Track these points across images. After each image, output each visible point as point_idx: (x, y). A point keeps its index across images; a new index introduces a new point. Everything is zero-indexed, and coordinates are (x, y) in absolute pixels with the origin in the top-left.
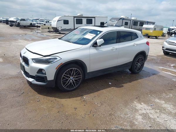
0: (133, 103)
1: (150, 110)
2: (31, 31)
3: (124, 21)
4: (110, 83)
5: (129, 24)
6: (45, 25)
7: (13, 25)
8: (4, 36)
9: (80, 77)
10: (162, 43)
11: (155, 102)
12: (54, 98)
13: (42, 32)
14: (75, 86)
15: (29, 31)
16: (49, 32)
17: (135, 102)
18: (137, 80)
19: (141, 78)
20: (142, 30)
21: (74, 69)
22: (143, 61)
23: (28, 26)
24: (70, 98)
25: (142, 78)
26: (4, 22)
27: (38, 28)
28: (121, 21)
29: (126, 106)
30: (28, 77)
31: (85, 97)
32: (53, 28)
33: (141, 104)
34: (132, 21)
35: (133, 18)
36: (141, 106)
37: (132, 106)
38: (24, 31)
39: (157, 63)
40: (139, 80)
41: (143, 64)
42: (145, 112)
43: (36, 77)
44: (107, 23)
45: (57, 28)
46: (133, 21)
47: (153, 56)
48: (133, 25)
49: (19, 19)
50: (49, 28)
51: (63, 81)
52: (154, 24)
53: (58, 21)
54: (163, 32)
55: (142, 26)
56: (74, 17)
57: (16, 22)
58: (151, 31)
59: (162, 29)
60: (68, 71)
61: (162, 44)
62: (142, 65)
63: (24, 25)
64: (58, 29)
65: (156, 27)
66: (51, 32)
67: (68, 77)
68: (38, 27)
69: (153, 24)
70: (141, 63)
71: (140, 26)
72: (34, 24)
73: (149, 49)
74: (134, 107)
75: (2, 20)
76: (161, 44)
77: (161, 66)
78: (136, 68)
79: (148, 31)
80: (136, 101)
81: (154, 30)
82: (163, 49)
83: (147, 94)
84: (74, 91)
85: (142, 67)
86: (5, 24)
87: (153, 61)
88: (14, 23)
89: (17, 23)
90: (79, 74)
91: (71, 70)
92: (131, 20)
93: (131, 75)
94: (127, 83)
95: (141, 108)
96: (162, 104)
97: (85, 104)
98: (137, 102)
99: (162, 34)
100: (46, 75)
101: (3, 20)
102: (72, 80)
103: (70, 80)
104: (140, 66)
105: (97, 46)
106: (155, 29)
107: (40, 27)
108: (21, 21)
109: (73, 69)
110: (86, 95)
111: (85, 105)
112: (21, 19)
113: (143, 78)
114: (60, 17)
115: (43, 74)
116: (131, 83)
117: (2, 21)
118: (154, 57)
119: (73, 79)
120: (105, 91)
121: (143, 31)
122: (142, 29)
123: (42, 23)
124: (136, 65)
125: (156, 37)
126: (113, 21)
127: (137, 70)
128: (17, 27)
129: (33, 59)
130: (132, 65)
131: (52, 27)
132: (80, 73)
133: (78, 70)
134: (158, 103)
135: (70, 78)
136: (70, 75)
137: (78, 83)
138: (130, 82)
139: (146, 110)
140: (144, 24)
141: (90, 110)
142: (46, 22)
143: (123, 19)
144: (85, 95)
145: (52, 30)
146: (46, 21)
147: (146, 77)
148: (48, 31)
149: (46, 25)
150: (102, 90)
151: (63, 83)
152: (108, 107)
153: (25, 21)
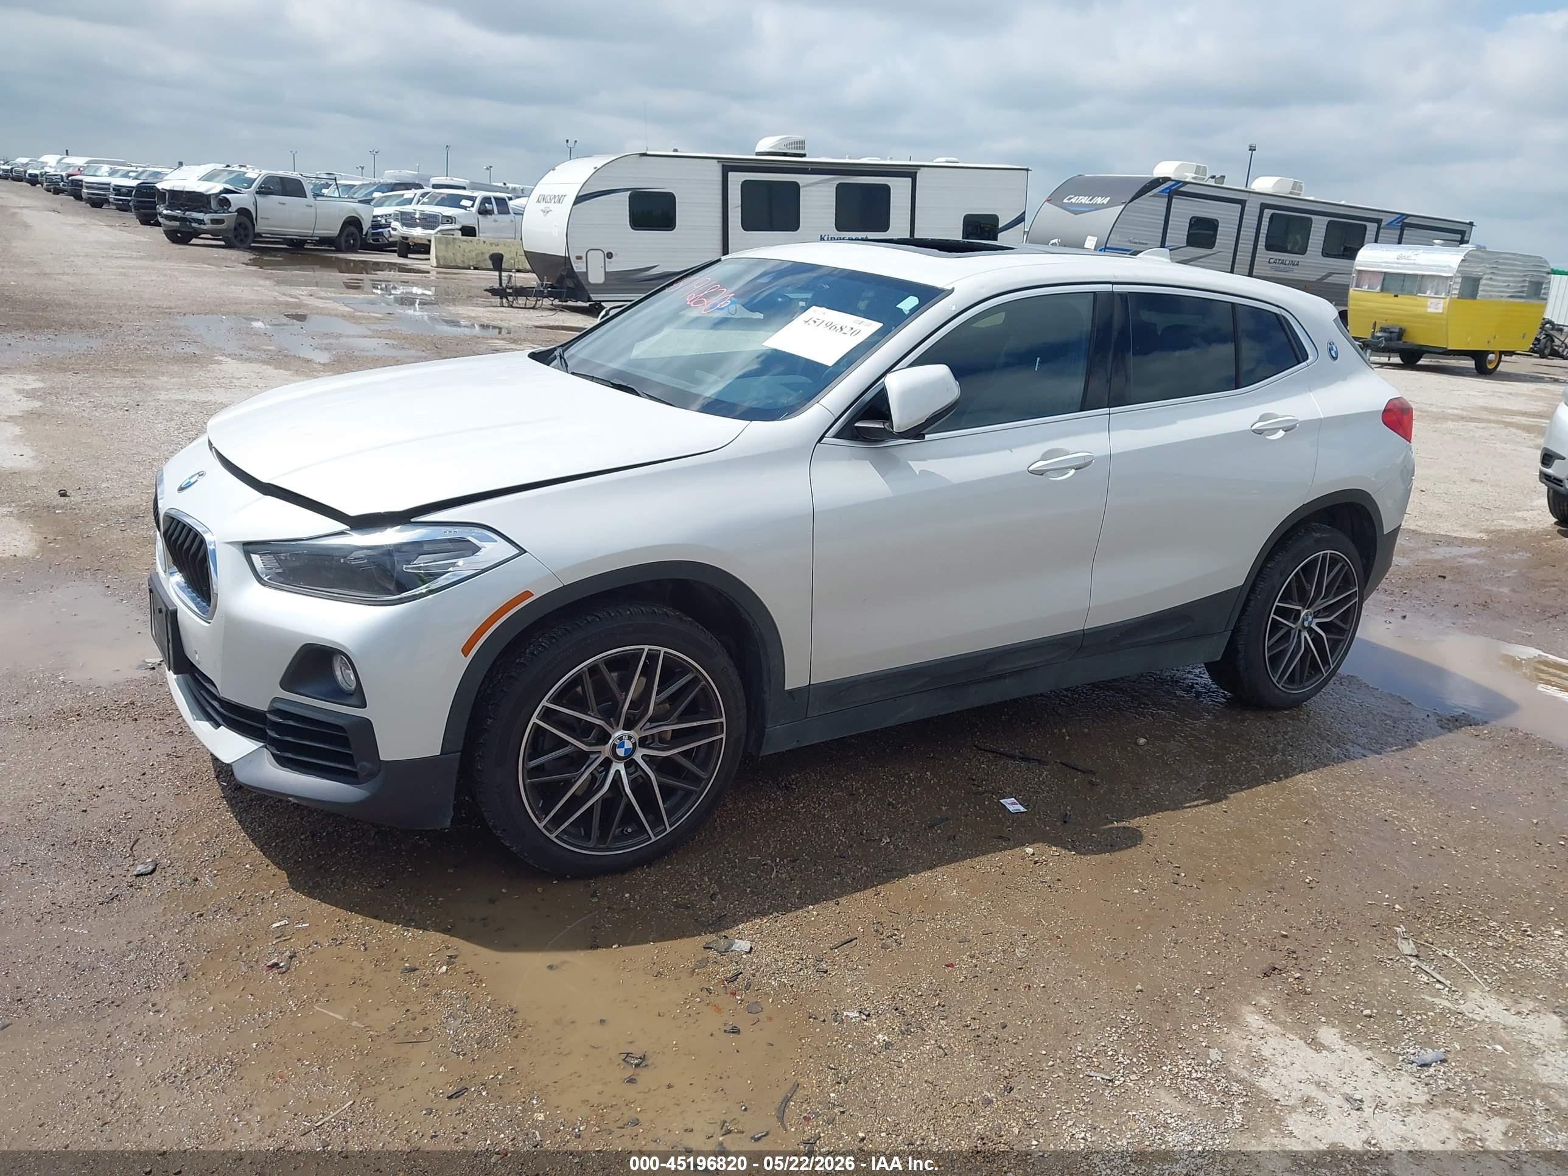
0: (1232, 1020)
1: (1409, 1108)
2: (349, 286)
3: (1184, 211)
4: (1013, 805)
5: (1225, 237)
6: (468, 231)
7: (196, 234)
8: (96, 325)
9: (712, 730)
10: (1540, 415)
11: (1461, 1024)
12: (436, 938)
13: (445, 297)
14: (656, 821)
15: (329, 285)
16: (499, 292)
17: (1254, 1020)
18: (1285, 771)
19: (1321, 762)
20: (1351, 291)
21: (652, 657)
22: (1347, 583)
23: (324, 241)
24: (594, 947)
25: (1338, 760)
26: (123, 208)
27: (410, 262)
28: (1153, 204)
29: (1156, 1058)
30: (209, 718)
31: (742, 945)
32: (539, 261)
33: (1316, 1045)
34: (1252, 209)
35: (1264, 184)
36: (1320, 1064)
37: (1215, 1054)
38: (279, 282)
39: (1485, 605)
40: (1308, 782)
41: (1344, 617)
42: (1354, 1142)
43: (275, 726)
44: (1021, 219)
45: (566, 260)
46: (1263, 206)
47: (1451, 541)
48: (1269, 247)
49: (251, 182)
50: (497, 262)
51: (531, 773)
52: (1462, 241)
53: (579, 200)
54: (1548, 316)
55: (1351, 254)
56: (729, 167)
57: (225, 203)
58: (1435, 305)
59: (1537, 290)
60: (593, 670)
61: (1541, 431)
62: (1342, 631)
63: (294, 230)
64: (578, 267)
65: (1476, 270)
66: (521, 301)
67: (582, 730)
68: (407, 247)
69: (1448, 243)
70: (1330, 610)
71: (1326, 253)
72: (376, 225)
73: (1407, 473)
74: (1238, 1067)
75: (105, 187)
76: (1528, 429)
77: (1528, 641)
78: (1275, 660)
79: (1402, 299)
80: (1259, 1009)
81: (1461, 296)
82: (1546, 478)
83: (1383, 930)
84: (639, 874)
85: (1334, 645)
86: (131, 218)
87: (1444, 585)
88: (206, 217)
89: (229, 217)
90: (701, 706)
91: (624, 665)
92: (1243, 203)
93: (1224, 725)
94: (1177, 806)
95: (1312, 1091)
96: (1535, 1052)
97: (743, 1021)
98: (1269, 1015)
99: (1534, 332)
100: (363, 705)
101: (118, 190)
102: (630, 763)
103: (607, 764)
104: (1317, 639)
105: (889, 435)
106: (1470, 286)
107: (423, 248)
108: (259, 199)
109: (637, 655)
110: (763, 914)
111: (735, 1031)
112: (269, 180)
113: (1348, 757)
114: (600, 161)
115: (339, 694)
116: (1224, 805)
117: (112, 197)
118: (1456, 551)
119: (638, 757)
120: (959, 886)
121: (1360, 298)
122: (1345, 288)
123: (450, 219)
124: (1276, 625)
125: (1479, 356)
126: (1077, 210)
127: (1291, 679)
128: (229, 246)
129: (249, 548)
130: (1236, 631)
131: (529, 255)
132: (706, 691)
133: (685, 669)
134: (1493, 1031)
135: (604, 737)
136: (611, 714)
137: (688, 794)
138: (1214, 794)
139: (1368, 1111)
140: (1371, 232)
141: (786, 1088)
142: (484, 212)
143: (1174, 190)
144: (748, 917)
145: (530, 279)
146: (480, 195)
147: (1378, 747)
148: (493, 292)
149: (481, 236)
150: (927, 874)
151: (532, 789)
152: (972, 1064)
153: (303, 195)
